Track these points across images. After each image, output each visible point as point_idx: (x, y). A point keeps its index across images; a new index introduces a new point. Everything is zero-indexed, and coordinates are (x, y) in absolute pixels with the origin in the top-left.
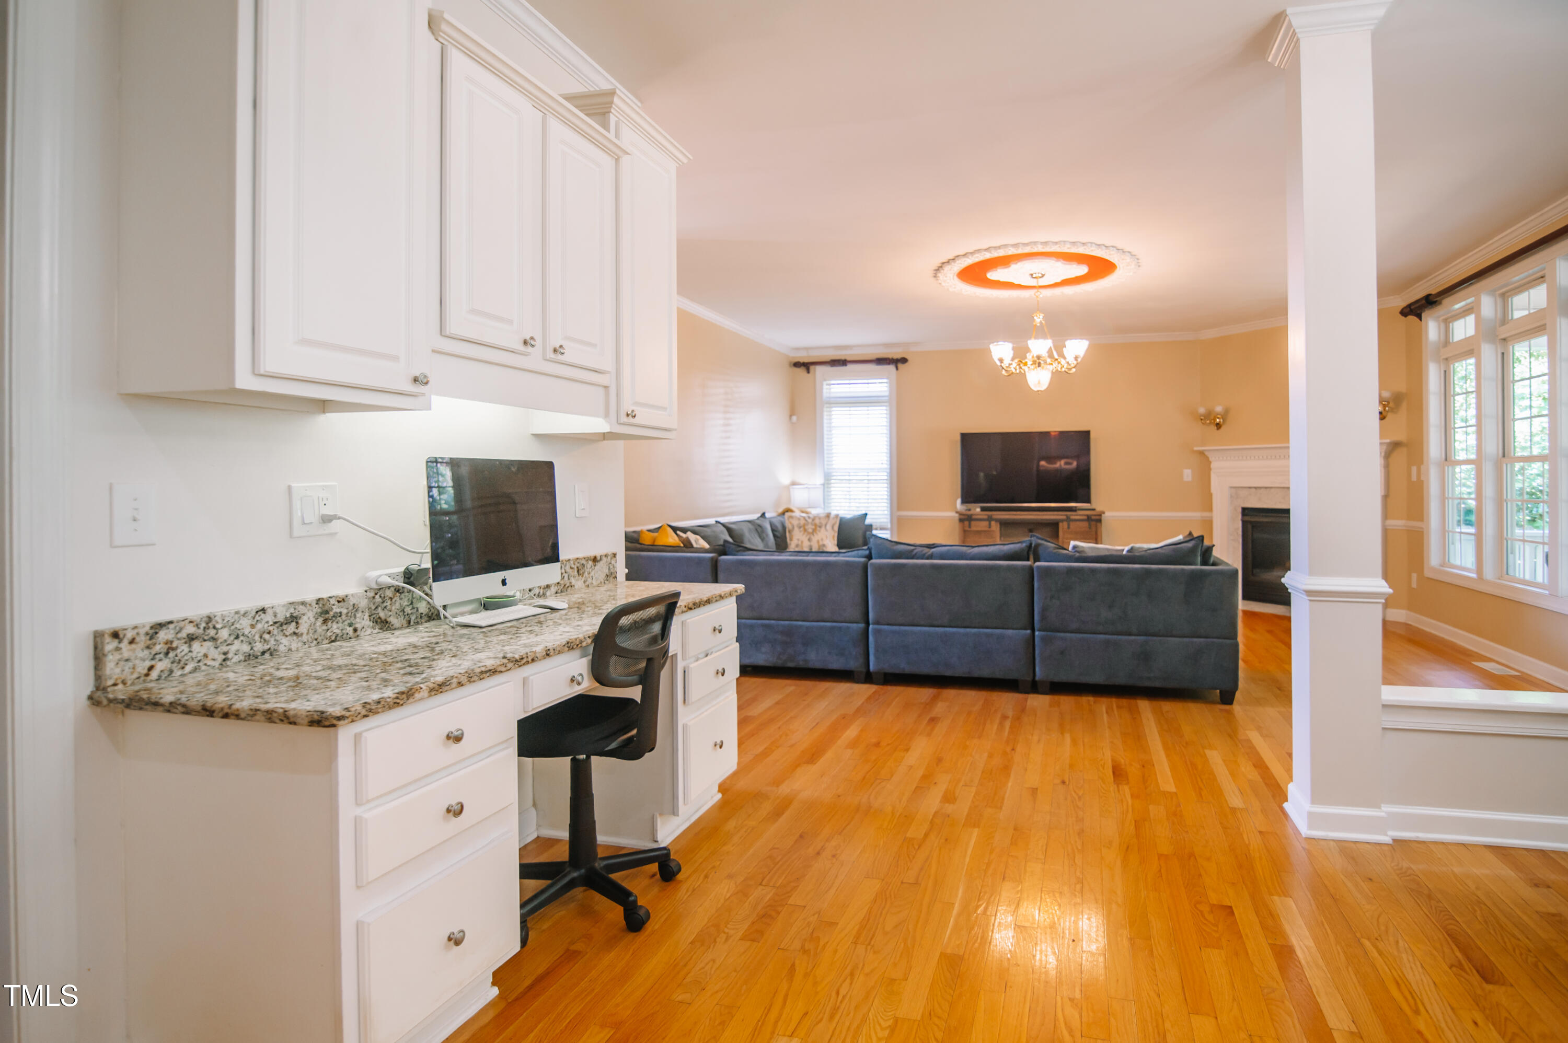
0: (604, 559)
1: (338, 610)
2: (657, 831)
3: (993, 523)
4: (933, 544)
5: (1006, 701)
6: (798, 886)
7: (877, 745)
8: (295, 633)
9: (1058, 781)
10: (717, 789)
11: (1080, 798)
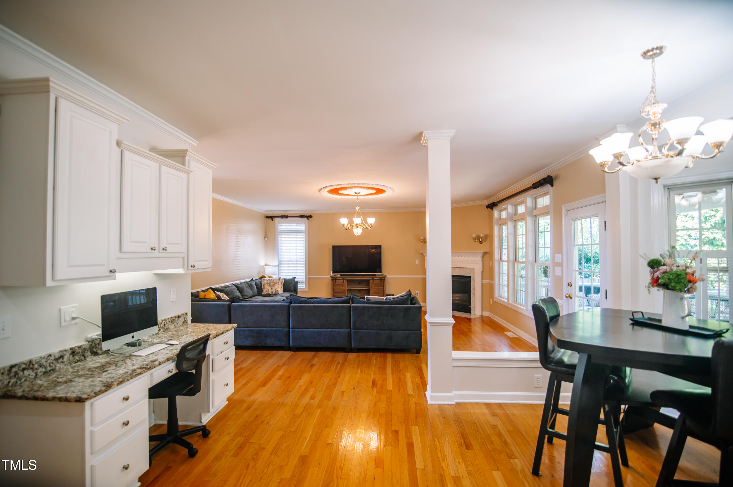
0: (183, 316)
1: (78, 351)
2: (202, 419)
3: (345, 281)
4: (315, 297)
5: (340, 356)
6: (253, 435)
7: (289, 377)
8: (62, 362)
9: (352, 388)
10: (226, 400)
11: (358, 394)
